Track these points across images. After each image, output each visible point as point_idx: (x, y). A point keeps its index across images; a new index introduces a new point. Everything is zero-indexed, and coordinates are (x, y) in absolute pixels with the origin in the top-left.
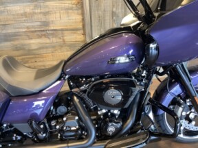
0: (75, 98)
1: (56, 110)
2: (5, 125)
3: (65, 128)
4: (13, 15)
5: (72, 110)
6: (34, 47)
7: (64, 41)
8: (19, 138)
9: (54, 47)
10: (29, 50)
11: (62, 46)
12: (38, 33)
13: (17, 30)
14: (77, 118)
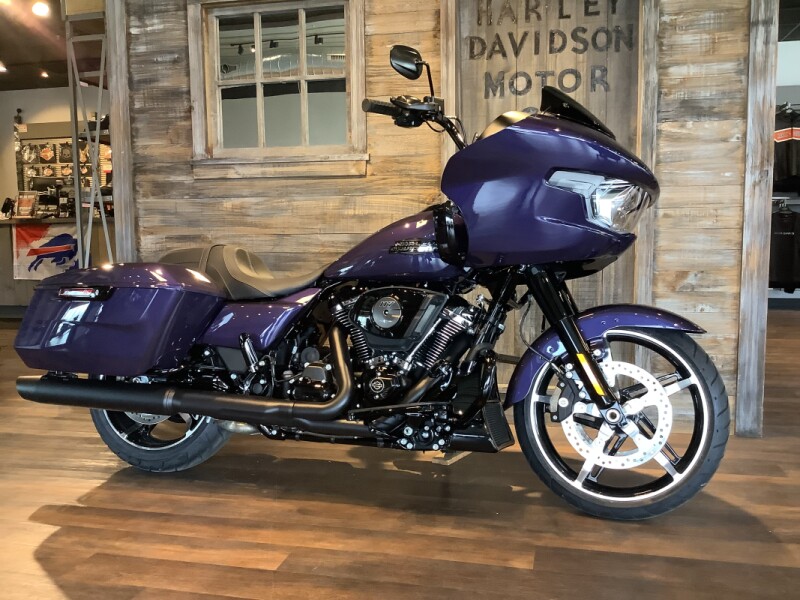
2: (207, 353)
14: (329, 367)
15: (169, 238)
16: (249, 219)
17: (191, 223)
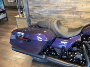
0: (84, 46)
1: (72, 48)
2: (51, 47)
3: (75, 57)
4: (62, 3)
5: (80, 50)
6: (66, 18)
7: (81, 17)
8: (54, 54)
9: (75, 19)
10: (63, 19)
11: (78, 19)
12: (70, 12)
13: (61, 9)
14: (82, 55)
15: (34, 6)
16: (50, 3)
17: (38, 3)
